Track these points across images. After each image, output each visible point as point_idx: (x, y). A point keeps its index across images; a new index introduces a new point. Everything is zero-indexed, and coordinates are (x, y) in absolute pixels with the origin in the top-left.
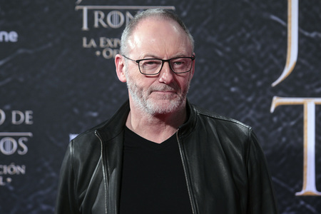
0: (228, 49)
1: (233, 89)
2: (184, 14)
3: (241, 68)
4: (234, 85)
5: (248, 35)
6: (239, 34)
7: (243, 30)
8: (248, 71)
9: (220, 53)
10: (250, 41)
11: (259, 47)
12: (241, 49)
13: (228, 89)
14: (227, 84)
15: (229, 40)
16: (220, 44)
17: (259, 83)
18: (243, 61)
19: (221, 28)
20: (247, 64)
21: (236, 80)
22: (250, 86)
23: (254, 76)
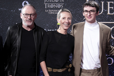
0: (74, 12)
1: (75, 20)
2: (66, 5)
3: (77, 16)
4: (76, 19)
5: (78, 9)
6: (77, 9)
7: (78, 8)
8: (79, 16)
9: (73, 13)
10: (79, 11)
11: (81, 12)
12: (77, 12)
13: (74, 20)
14: (74, 19)
15: (75, 10)
16: (73, 11)
17: (81, 19)
18: (77, 14)
19: (73, 8)
20: (78, 15)
21: (76, 18)
22: (79, 19)
23: (80, 18)
